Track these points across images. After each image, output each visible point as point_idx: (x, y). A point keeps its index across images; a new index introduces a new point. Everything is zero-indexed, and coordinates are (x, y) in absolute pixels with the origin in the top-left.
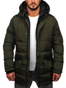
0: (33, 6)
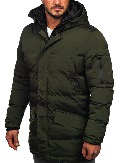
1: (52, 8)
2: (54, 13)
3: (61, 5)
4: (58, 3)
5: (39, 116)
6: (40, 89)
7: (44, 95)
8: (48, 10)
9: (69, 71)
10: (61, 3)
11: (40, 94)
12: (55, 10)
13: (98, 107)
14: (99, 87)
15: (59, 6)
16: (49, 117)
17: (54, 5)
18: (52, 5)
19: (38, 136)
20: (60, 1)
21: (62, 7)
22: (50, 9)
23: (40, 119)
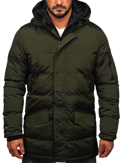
0: (60, 11)
1: (54, 8)
2: (56, 13)
3: (63, 5)
4: (59, 3)
5: (56, 119)
6: (56, 91)
7: (61, 96)
8: (50, 8)
9: (86, 70)
10: (63, 2)
11: (56, 95)
12: (56, 10)
13: (113, 104)
14: (110, 84)
15: (61, 6)
16: (68, 118)
17: (55, 5)
18: (54, 4)
19: (55, 140)
20: (62, 1)
21: (64, 6)
22: (52, 8)
23: (57, 122)
